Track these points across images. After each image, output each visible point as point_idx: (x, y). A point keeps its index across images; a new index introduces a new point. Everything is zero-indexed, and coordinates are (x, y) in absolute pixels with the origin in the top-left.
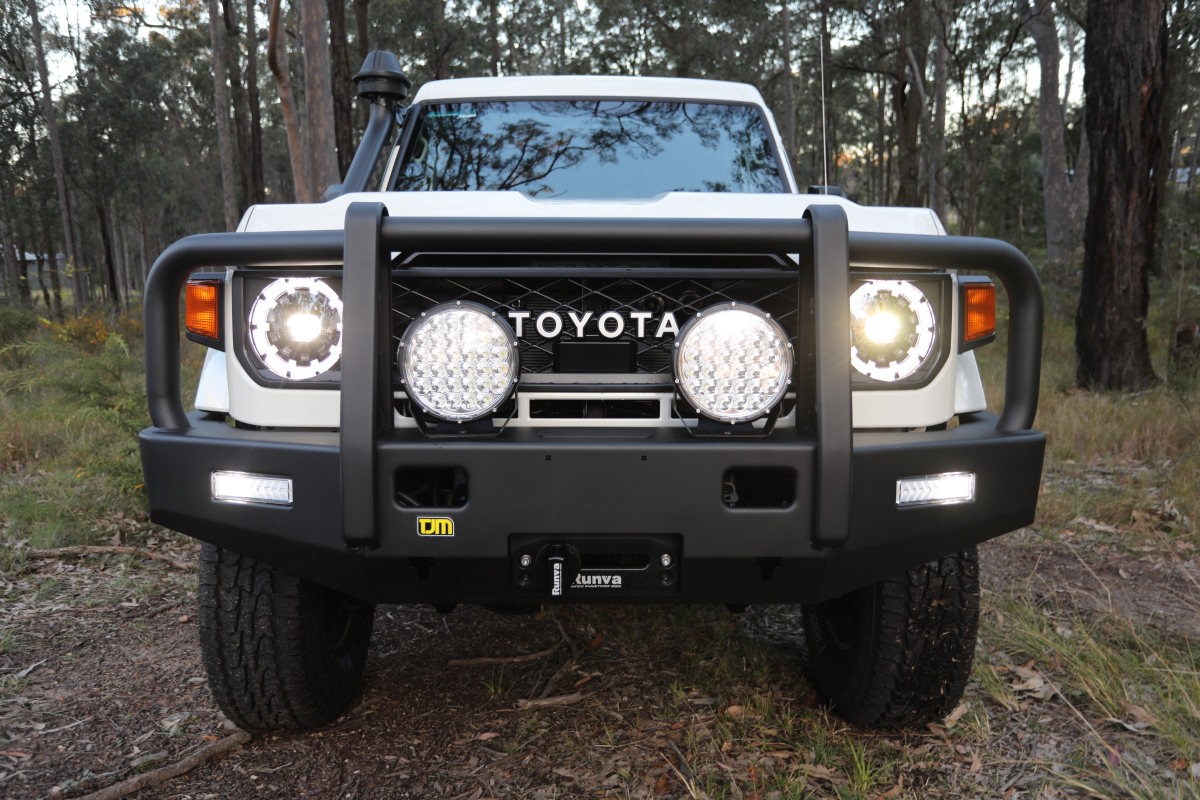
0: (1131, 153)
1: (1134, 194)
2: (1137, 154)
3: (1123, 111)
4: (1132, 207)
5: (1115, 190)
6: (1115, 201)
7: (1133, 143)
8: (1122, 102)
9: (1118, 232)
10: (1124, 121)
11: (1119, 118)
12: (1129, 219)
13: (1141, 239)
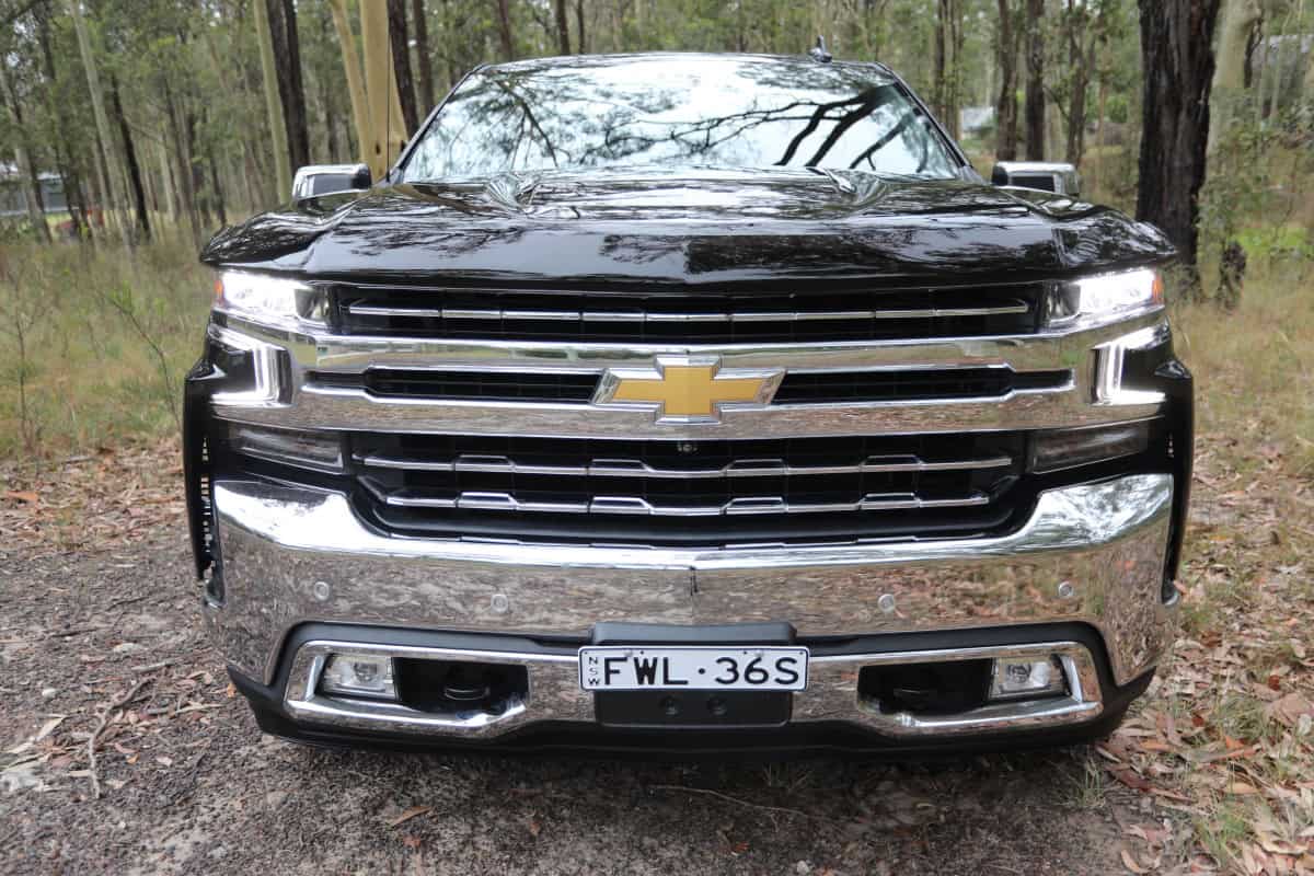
0: (1179, 75)
1: (1183, 116)
2: (1185, 76)
3: (1172, 34)
4: (1181, 127)
5: (1165, 111)
6: (1166, 125)
7: (1179, 62)
8: (1172, 23)
9: (1167, 153)
10: (1173, 42)
11: (1168, 40)
12: (1178, 141)
13: (1189, 160)
